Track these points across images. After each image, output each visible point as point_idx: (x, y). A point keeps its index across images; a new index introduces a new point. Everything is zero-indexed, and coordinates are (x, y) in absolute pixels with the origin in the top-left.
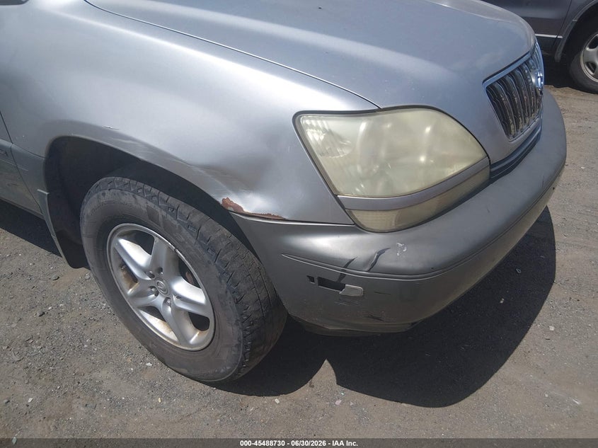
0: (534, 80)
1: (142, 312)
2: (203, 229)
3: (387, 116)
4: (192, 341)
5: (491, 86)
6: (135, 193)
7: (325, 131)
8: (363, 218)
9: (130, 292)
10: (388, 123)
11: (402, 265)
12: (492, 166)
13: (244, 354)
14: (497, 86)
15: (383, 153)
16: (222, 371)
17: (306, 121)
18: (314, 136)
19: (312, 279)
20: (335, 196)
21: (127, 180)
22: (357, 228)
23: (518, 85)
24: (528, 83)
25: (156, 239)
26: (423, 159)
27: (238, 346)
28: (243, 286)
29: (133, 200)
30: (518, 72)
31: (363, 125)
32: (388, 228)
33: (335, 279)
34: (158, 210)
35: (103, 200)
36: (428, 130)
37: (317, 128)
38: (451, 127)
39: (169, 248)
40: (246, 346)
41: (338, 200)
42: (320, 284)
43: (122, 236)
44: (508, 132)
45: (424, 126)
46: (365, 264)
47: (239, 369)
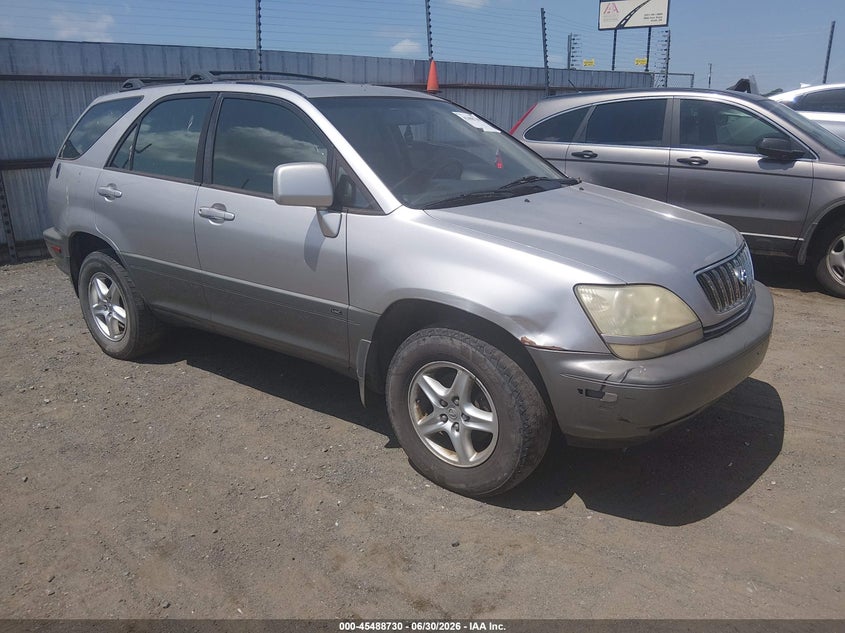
0: (737, 274)
1: (427, 440)
2: (502, 360)
3: (630, 288)
4: (471, 460)
5: (701, 275)
6: (452, 337)
7: (593, 295)
8: (617, 349)
9: (419, 423)
10: (631, 294)
11: (643, 379)
12: (704, 329)
13: (521, 459)
14: (704, 275)
15: (628, 312)
16: (499, 478)
17: (581, 289)
18: (586, 299)
19: (581, 391)
20: (599, 335)
21: (445, 329)
22: (613, 356)
23: (722, 276)
24: (731, 276)
25: (459, 371)
26: (654, 319)
27: (517, 452)
28: (527, 402)
29: (449, 342)
30: (729, 264)
31: (617, 293)
32: (633, 357)
33: (598, 389)
34: (470, 348)
35: (422, 344)
36: (657, 299)
37: (589, 293)
38: (673, 299)
39: (471, 377)
40: (523, 451)
41: (601, 337)
42: (587, 395)
43: (426, 374)
44: (715, 307)
45: (655, 297)
46: (619, 378)
47: (514, 477)
